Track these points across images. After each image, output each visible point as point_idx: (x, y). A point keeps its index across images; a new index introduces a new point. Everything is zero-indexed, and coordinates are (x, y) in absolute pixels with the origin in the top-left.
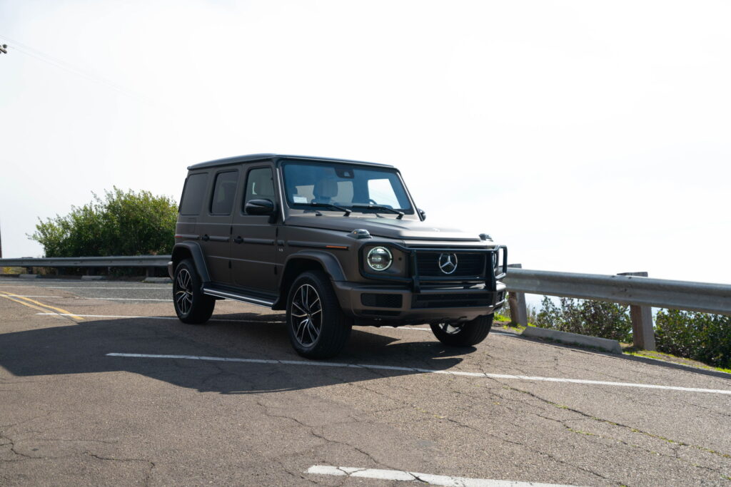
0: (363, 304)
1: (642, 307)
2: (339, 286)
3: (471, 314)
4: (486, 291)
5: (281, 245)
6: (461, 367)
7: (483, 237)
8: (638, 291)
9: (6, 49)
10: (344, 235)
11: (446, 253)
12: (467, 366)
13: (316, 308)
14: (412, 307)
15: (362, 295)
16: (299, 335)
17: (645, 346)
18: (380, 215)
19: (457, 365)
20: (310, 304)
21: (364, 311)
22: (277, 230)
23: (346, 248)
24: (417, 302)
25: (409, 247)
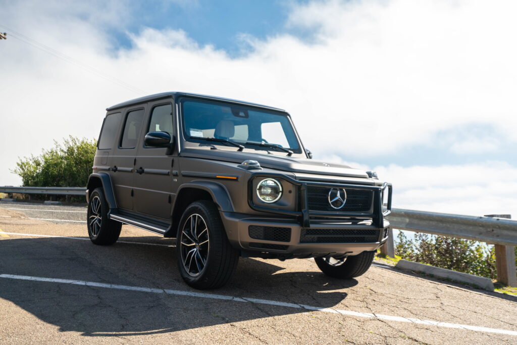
0: (250, 236)
1: (506, 246)
2: (227, 217)
3: (357, 250)
4: (373, 228)
5: (176, 175)
6: (347, 304)
7: (370, 175)
8: (506, 232)
9: (6, 37)
10: (235, 166)
11: (336, 188)
12: (353, 303)
13: (204, 238)
14: (301, 242)
15: (250, 227)
16: (187, 264)
17: (509, 283)
18: (270, 152)
19: (343, 301)
20: (198, 233)
21: (251, 244)
22: (173, 161)
23: (235, 178)
24: (306, 236)
25: (299, 180)
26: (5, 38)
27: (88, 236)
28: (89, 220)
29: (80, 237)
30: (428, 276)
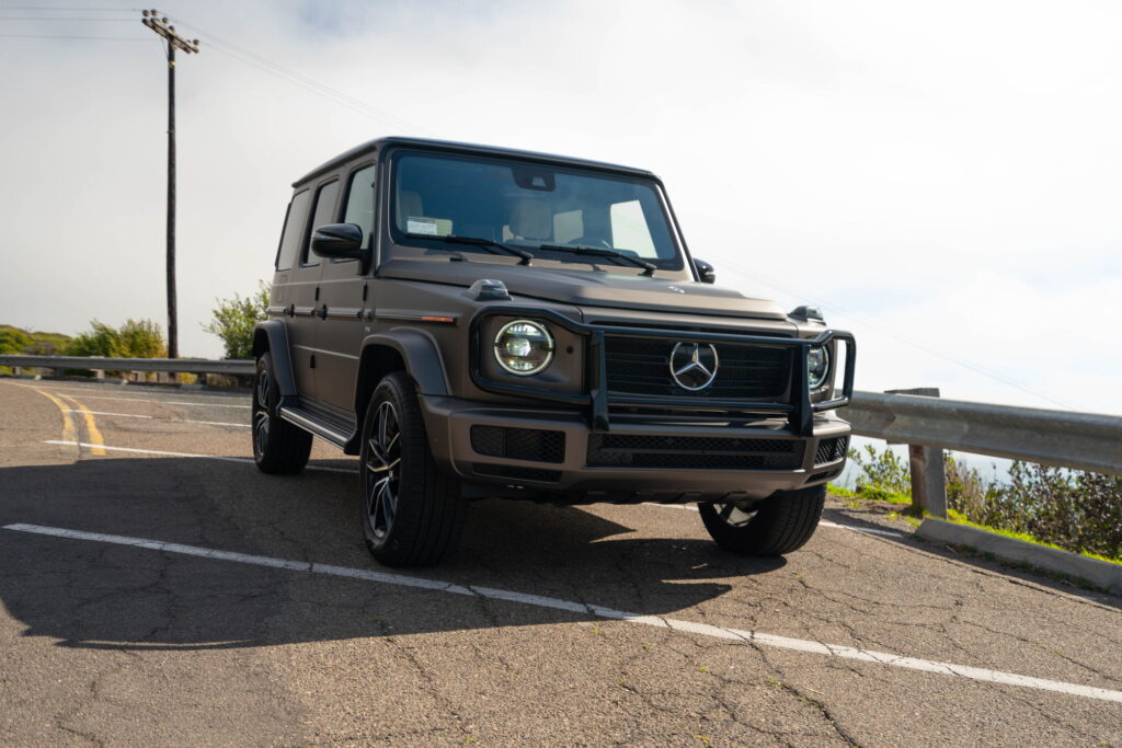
0: (474, 447)
4: (787, 436)
5: (368, 319)
7: (801, 313)
9: (198, 47)
11: (690, 342)
12: (728, 607)
15: (474, 429)
16: (373, 512)
19: (704, 604)
20: (388, 444)
21: (477, 466)
22: (366, 288)
23: (451, 320)
24: (602, 450)
25: (592, 323)
26: (196, 51)
27: (253, 455)
28: (256, 420)
29: (241, 458)
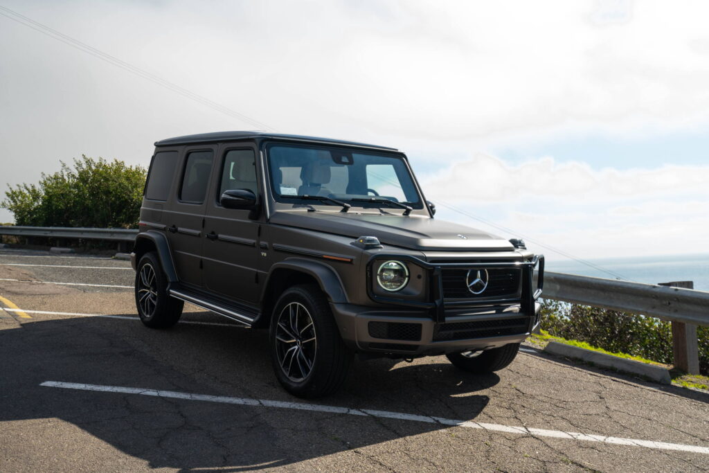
0: (371, 334)
1: (686, 324)
2: (341, 310)
4: (522, 316)
5: (265, 248)
6: (490, 413)
8: (686, 306)
10: (347, 242)
11: (475, 268)
12: (498, 411)
13: (308, 334)
14: (434, 340)
15: (371, 324)
16: (286, 365)
17: (689, 370)
18: (384, 210)
19: (485, 410)
20: (300, 327)
21: (372, 345)
22: (260, 228)
23: (349, 260)
24: (440, 332)
25: (431, 262)
28: (138, 296)
30: (586, 364)
